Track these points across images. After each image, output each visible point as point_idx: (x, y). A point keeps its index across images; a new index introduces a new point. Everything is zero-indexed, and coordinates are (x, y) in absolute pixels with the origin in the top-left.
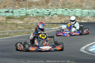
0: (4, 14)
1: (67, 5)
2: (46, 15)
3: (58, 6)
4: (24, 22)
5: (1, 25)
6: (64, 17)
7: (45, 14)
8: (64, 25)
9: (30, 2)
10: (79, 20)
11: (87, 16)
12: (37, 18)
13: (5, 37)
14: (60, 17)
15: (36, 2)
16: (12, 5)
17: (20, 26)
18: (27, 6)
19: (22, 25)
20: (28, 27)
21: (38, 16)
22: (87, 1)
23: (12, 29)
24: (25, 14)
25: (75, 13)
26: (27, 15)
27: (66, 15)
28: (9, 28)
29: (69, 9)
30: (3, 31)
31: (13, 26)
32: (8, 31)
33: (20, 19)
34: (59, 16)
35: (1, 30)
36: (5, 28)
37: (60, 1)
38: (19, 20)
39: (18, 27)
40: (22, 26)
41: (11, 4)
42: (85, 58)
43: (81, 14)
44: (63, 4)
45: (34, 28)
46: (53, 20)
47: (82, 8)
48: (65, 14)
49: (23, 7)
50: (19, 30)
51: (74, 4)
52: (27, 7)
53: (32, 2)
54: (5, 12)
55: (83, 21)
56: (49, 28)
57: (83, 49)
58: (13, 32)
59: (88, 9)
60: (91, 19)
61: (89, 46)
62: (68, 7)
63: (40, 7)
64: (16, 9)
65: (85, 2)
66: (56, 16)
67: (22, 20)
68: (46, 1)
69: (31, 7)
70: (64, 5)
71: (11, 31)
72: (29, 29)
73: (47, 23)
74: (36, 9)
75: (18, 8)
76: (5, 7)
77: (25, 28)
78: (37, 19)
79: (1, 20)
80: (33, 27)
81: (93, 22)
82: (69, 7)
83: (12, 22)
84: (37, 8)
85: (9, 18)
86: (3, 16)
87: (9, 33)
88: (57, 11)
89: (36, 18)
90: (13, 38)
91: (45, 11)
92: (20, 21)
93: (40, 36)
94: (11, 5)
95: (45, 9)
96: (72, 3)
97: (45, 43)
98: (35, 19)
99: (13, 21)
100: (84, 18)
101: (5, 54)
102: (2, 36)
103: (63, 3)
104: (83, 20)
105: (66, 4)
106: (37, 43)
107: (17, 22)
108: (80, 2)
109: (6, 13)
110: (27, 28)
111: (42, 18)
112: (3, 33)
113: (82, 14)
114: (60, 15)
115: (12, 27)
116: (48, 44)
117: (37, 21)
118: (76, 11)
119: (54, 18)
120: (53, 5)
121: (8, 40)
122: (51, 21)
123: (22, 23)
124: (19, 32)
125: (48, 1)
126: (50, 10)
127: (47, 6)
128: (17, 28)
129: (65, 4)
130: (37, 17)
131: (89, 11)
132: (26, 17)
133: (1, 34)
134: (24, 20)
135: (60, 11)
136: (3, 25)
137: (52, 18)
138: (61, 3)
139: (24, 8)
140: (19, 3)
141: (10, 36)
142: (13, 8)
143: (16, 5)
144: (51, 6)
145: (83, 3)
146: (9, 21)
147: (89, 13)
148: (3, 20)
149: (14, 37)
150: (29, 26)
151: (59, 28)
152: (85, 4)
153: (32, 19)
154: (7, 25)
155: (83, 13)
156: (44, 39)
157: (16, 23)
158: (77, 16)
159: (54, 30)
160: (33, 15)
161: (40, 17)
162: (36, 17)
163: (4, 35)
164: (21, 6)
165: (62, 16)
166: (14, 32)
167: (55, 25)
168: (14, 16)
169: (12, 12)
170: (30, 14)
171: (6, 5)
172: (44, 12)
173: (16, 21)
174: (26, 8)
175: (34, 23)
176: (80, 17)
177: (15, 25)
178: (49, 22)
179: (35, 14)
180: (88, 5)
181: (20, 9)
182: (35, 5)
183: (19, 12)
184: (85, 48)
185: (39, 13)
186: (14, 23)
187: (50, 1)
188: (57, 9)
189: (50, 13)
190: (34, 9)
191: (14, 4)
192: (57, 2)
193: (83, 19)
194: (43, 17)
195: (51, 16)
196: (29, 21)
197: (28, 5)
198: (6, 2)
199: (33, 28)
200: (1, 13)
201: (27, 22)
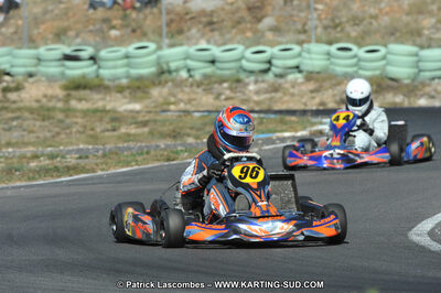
0: (54, 69)
1: (348, 28)
2: (252, 72)
3: (305, 32)
4: (147, 107)
5: (43, 120)
6: (334, 82)
7: (245, 70)
9: (178, 14)
10: (404, 95)
12: (211, 89)
13: (60, 177)
14: (317, 80)
15: (203, 13)
16: (94, 25)
17: (131, 124)
18: (165, 30)
19: (140, 119)
20: (165, 129)
21: (214, 79)
22: (440, 9)
23: (94, 139)
24: (153, 70)
25: (387, 64)
26: (163, 73)
27: (346, 75)
28: (78, 135)
29: (360, 46)
30: (49, 149)
31: (98, 124)
32: (75, 147)
33: (130, 93)
34: (310, 76)
35: (44, 142)
36: (58, 134)
37: (316, 9)
38: (125, 97)
39: (123, 130)
40: (141, 122)
41: (88, 21)
42: (430, 274)
43: (412, 71)
44: (331, 24)
45: (194, 132)
46: (285, 94)
47: (418, 40)
48: (339, 70)
49: (144, 35)
50: (125, 145)
51: (383, 24)
52: (160, 35)
53: (187, 14)
54: (60, 60)
55: (423, 102)
56: (263, 133)
57: (421, 233)
58: (97, 151)
62: (353, 34)
63: (222, 35)
64: (112, 46)
65: (431, 14)
66: (296, 79)
67: (139, 94)
68: (250, 9)
69: (180, 37)
70: (336, 26)
71: (90, 147)
72: (175, 137)
73: (257, 109)
74: (203, 45)
75: (120, 41)
76: (63, 38)
77: (151, 133)
78: (208, 91)
79: (40, 97)
80: (192, 128)
82: (356, 38)
83: (95, 106)
84: (208, 42)
85: (78, 86)
86: (51, 79)
87: (77, 156)
88: (304, 54)
89: (203, 87)
90: (95, 181)
91: (248, 54)
92: (129, 103)
93: (236, 172)
94: (91, 27)
95: (247, 43)
96: (371, 17)
97: (260, 204)
98: (200, 90)
99: (98, 101)
100: (427, 89)
102: (45, 171)
103: (329, 17)
104: (422, 96)
105: (344, 19)
106: (221, 206)
107: (117, 104)
108: (408, 14)
109: (63, 65)
110: (163, 136)
111: (231, 88)
112: (52, 157)
113: (420, 71)
114: (318, 73)
115: (92, 129)
116: (273, 211)
117: (207, 101)
118: (389, 57)
119: (287, 85)
120: (283, 26)
121: (73, 189)
122: (276, 102)
123: (138, 112)
124: (126, 153)
125: (258, 7)
126: (270, 51)
127: (255, 32)
128: (115, 133)
129: (337, 21)
130: (208, 84)
132: (156, 82)
133: (42, 163)
134: (149, 98)
135: (315, 56)
136: (53, 118)
137: (280, 85)
138: (319, 16)
139: (149, 40)
140: (125, 17)
141: (84, 170)
142: (98, 39)
143: (114, 27)
144: (275, 29)
145: (421, 17)
146: (80, 100)
148: (52, 97)
149: (100, 177)
150: (171, 124)
151: (313, 134)
152: (433, 20)
153: (187, 89)
154: (68, 121)
155: (421, 65)
156: (255, 186)
157: (114, 111)
158: (393, 76)
159: (288, 143)
160: (192, 73)
161: (222, 81)
162: (206, 82)
163: (58, 164)
164: (137, 32)
165: (324, 80)
166: (104, 150)
167: (293, 118)
168: (102, 79)
169: (92, 58)
170: (177, 70)
171: (66, 24)
172: (239, 60)
173: (110, 101)
174: (157, 42)
175: (193, 109)
176: (406, 82)
177: (107, 119)
178: (264, 107)
179: (202, 70)
181: (129, 44)
182: (201, 26)
183: (125, 61)
184: (433, 230)
185: (218, 64)
186: (104, 111)
187: (269, 8)
188: (300, 43)
189: (269, 62)
190: (196, 44)
191: (105, 21)
192: (303, 15)
193: (422, 92)
194: (239, 81)
195: (276, 76)
196: (172, 99)
197: (168, 25)
198: (66, 14)
199: (188, 135)
200: (43, 63)
201: (162, 104)
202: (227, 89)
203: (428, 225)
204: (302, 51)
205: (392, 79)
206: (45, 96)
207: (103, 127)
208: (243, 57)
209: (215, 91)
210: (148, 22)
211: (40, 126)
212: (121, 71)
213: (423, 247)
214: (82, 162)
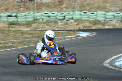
0: (5, 19)
1: (86, 7)
2: (60, 19)
3: (74, 8)
4: (31, 29)
5: (2, 33)
6: (83, 22)
7: (58, 19)
8: (83, 32)
9: (39, 4)
10: (102, 25)
11: (112, 20)
13: (7, 49)
14: (78, 22)
15: (46, 3)
17: (27, 34)
18: (36, 8)
19: (29, 33)
20: (36, 35)
21: (49, 22)
22: (111, 1)
23: (16, 38)
24: (33, 19)
25: (97, 17)
26: (35, 20)
27: (86, 20)
28: (12, 37)
29: (89, 12)
30: (4, 41)
31: (17, 34)
32: (11, 41)
33: (26, 26)
34: (76, 20)
35: (2, 40)
36: (6, 37)
37: (77, 2)
38: (25, 27)
39: (24, 36)
40: (29, 34)
41: (14, 6)
42: (109, 74)
43: (104, 19)
46: (69, 25)
47: (105, 10)
48: (84, 19)
49: (30, 10)
50: (25, 40)
51: (96, 6)
52: (34, 10)
53: (42, 4)
55: (107, 27)
56: (63, 36)
57: (106, 63)
58: (17, 42)
59: (114, 12)
60: (117, 24)
61: (115, 59)
62: (88, 9)
63: (51, 9)
64: (21, 13)
65: (109, 3)
66: (72, 21)
67: (29, 26)
68: (59, 2)
69: (40, 10)
71: (15, 41)
72: (38, 38)
73: (61, 30)
74: (46, 12)
75: (23, 11)
76: (7, 10)
77: (32, 37)
78: (48, 25)
79: (1, 27)
80: (43, 35)
81: (119, 27)
82: (88, 10)
84: (48, 11)
85: (12, 24)
86: (4, 22)
87: (12, 43)
88: (74, 14)
89: (46, 24)
90: (17, 50)
91: (59, 14)
92: (26, 28)
94: (15, 8)
95: (59, 11)
96: (93, 4)
98: (45, 25)
99: (17, 28)
100: (108, 24)
101: (7, 70)
102: (3, 48)
103: (81, 4)
104: (107, 25)
107: (23, 29)
108: (102, 3)
109: (8, 18)
110: (35, 37)
111: (54, 24)
112: (5, 44)
113: (106, 19)
114: (78, 19)
115: (16, 36)
117: (48, 27)
118: (97, 15)
119: (70, 23)
120: (68, 7)
121: (11, 52)
122: (66, 28)
123: (28, 31)
124: (25, 42)
125: (61, 2)
126: (65, 14)
127: (60, 8)
128: (22, 37)
129: (83, 5)
131: (115, 14)
132: (33, 23)
133: (2, 45)
134: (32, 27)
135: (77, 15)
136: (5, 33)
137: (68, 23)
138: (78, 4)
140: (24, 5)
141: (14, 47)
142: (17, 11)
143: (21, 8)
144: (66, 8)
145: (106, 4)
146: (12, 28)
147: (115, 17)
148: (5, 27)
150: (38, 34)
151: (77, 36)
152: (110, 5)
153: (42, 24)
154: (9, 34)
155: (107, 17)
157: (22, 31)
159: (70, 39)
160: (43, 20)
161: (52, 22)
162: (47, 22)
163: (6, 46)
164: (28, 9)
165: (80, 21)
166: (19, 41)
167: (71, 32)
168: (18, 22)
169: (16, 16)
170: (39, 19)
171: (8, 7)
172: (56, 16)
173: (21, 28)
174: (33, 12)
175: (44, 30)
176: (102, 22)
177: (20, 33)
179: (46, 19)
180: (113, 7)
181: (26, 12)
182: (46, 7)
183: (25, 17)
184: (110, 62)
185: (50, 17)
186: (19, 31)
187: (64, 2)
188: (73, 11)
189: (65, 17)
190: (44, 12)
191: (19, 6)
192: (73, 3)
194: (56, 22)
195: (66, 20)
196: (38, 27)
197: (36, 7)
198: (8, 4)
200: (2, 18)
201: (35, 29)
202: (53, 24)
203: (108, 61)
204: (74, 13)
205: (99, 21)
206: (3, 27)
207: (19, 35)
208: (57, 15)
209: (49, 25)
210: (31, 6)
211: (1, 35)
212: (23, 20)
213: (107, 67)
214: (13, 45)
